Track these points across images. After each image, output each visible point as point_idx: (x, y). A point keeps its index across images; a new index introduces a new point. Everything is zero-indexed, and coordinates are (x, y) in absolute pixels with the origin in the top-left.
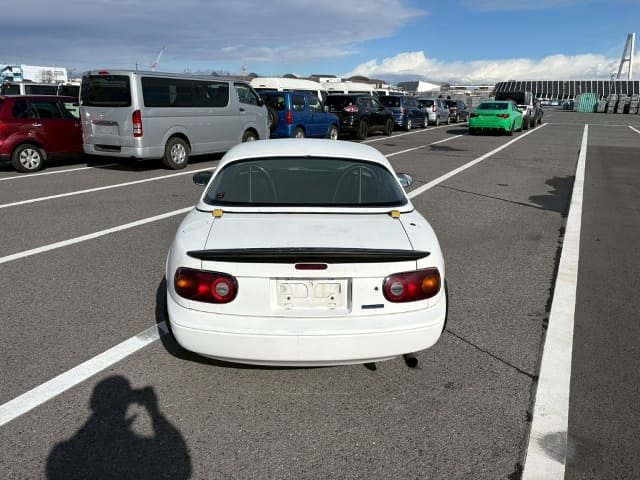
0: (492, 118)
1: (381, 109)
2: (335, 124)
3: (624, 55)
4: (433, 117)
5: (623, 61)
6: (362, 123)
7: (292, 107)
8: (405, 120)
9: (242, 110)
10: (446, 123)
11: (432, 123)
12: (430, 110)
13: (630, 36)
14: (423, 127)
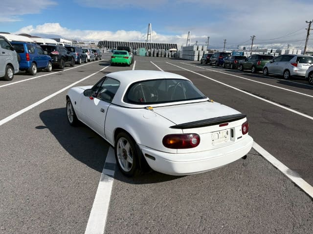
0: (122, 58)
1: (68, 53)
2: (50, 61)
3: (148, 32)
4: (89, 57)
5: (148, 35)
6: (62, 60)
7: (29, 52)
8: (78, 59)
9: (3, 53)
10: (94, 60)
11: (89, 61)
12: (87, 53)
13: (149, 25)
14: (85, 62)
